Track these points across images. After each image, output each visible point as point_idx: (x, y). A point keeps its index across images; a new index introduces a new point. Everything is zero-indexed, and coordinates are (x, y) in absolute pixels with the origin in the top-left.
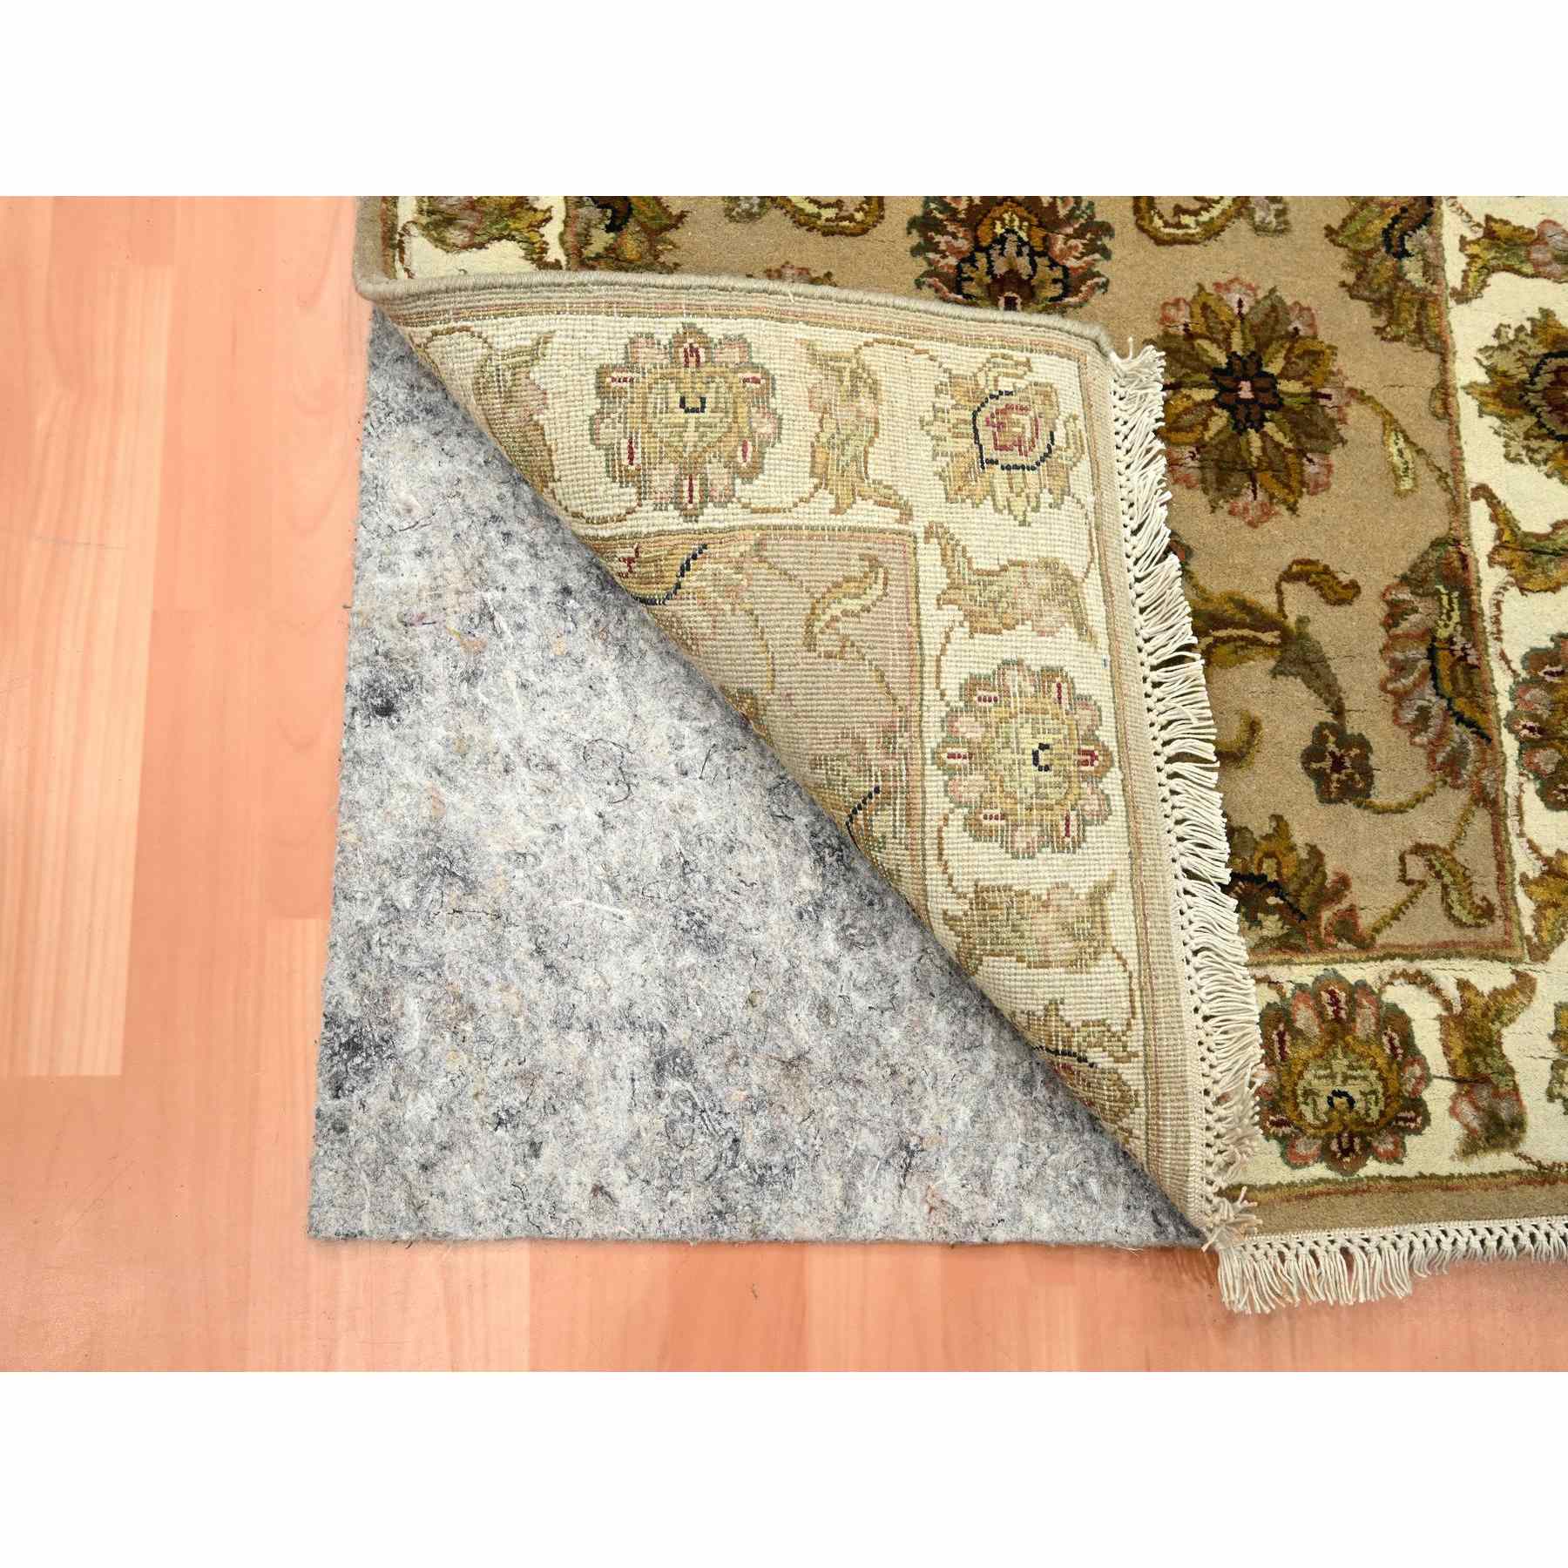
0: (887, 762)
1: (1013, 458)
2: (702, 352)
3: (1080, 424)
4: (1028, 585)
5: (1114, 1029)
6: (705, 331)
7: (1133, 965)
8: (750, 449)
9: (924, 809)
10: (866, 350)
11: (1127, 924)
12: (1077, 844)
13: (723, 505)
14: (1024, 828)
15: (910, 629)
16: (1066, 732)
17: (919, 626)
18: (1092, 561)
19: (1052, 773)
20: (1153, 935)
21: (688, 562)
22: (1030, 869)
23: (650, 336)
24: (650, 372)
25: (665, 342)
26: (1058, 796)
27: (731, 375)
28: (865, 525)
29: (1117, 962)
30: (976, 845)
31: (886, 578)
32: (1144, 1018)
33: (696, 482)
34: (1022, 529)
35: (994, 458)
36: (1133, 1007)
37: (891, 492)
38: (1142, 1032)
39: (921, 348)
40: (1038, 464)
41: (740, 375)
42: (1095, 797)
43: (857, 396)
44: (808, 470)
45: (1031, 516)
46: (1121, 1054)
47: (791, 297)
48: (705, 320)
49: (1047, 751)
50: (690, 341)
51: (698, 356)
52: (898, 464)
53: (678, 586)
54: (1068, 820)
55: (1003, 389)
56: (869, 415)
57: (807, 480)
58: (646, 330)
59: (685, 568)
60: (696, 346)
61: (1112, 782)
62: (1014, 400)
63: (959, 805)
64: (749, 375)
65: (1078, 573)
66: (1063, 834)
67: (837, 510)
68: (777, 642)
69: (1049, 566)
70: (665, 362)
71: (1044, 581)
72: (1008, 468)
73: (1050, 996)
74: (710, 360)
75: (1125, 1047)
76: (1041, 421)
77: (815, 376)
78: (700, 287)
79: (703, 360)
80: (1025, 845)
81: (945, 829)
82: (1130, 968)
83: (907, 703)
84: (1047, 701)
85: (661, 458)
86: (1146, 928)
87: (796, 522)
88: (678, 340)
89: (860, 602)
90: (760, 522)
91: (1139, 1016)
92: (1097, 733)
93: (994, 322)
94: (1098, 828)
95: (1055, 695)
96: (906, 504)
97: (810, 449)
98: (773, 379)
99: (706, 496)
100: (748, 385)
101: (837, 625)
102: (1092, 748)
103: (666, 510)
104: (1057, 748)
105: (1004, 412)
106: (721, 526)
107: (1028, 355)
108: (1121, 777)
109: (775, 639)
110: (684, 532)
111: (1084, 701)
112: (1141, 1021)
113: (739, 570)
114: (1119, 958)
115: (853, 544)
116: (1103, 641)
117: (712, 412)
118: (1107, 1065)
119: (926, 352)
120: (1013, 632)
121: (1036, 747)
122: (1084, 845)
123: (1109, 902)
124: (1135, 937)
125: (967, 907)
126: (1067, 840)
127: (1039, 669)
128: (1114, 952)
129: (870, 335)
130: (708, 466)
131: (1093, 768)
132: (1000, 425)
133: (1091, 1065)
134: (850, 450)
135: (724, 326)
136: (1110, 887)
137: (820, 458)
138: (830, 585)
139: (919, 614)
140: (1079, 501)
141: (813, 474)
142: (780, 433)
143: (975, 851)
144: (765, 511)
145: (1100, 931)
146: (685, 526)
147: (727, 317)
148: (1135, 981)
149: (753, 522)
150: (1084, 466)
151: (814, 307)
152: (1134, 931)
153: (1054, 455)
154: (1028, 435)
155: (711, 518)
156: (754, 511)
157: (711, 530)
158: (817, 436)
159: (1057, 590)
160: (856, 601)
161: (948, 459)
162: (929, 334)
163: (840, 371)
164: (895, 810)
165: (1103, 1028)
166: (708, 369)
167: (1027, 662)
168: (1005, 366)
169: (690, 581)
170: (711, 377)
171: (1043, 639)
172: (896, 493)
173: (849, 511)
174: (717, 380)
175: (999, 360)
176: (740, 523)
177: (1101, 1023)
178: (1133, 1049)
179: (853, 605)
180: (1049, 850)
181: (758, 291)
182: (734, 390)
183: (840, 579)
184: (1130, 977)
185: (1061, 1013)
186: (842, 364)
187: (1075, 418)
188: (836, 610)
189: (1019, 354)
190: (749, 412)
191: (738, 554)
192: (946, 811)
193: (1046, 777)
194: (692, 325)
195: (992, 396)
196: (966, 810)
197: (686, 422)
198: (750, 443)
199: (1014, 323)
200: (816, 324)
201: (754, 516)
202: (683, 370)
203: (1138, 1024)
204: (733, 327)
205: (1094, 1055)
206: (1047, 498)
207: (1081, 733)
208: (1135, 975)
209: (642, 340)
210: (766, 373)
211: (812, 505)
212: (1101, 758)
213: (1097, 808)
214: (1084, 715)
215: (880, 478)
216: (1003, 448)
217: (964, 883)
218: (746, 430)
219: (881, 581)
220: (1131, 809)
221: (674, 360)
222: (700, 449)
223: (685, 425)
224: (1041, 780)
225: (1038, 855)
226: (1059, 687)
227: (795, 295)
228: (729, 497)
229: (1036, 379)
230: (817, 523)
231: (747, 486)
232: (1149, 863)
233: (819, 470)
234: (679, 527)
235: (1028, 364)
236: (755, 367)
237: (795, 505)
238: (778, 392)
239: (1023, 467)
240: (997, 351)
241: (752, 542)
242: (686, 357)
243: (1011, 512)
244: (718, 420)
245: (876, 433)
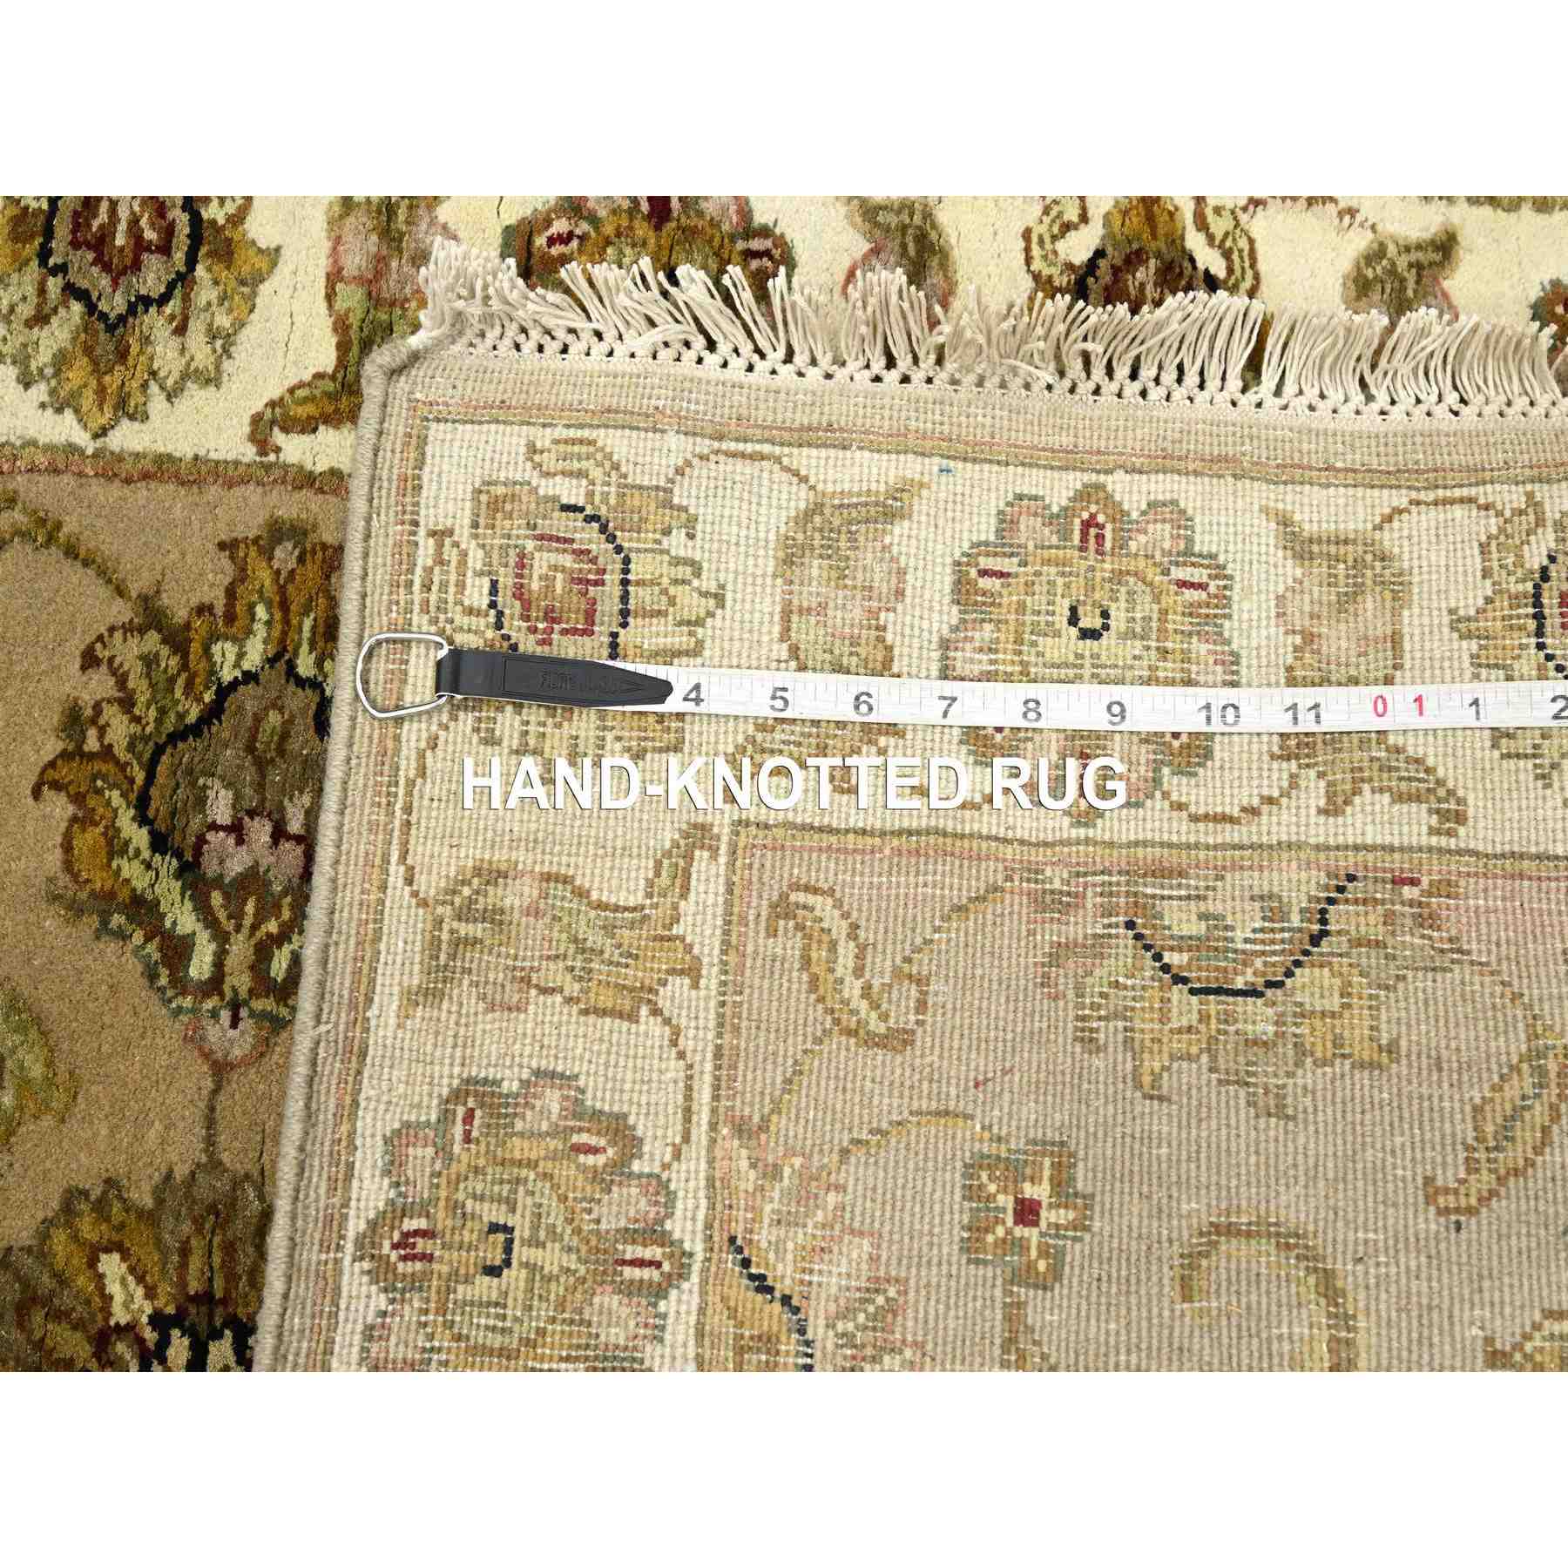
0: (1089, 906)
1: (608, 599)
2: (410, 1224)
3: (543, 438)
4: (823, 607)
5: (1494, 531)
6: (372, 1215)
7: (1401, 499)
8: (584, 1138)
9: (1162, 844)
10: (421, 881)
11: (1341, 501)
12: (1220, 571)
13: (671, 1197)
14: (1194, 668)
15: (887, 852)
16: (1053, 570)
17: (883, 834)
18: (778, 460)
19: (1113, 606)
20: (1355, 459)
21: (752, 1277)
22: (1254, 662)
23: (369, 1333)
24: (431, 1337)
25: (382, 1301)
26: (1148, 598)
27: (454, 1167)
28: (719, 922)
29: (1396, 524)
30: (1217, 754)
31: (807, 889)
32: (1477, 484)
33: (631, 1252)
34: (729, 603)
35: (606, 640)
36: (1462, 501)
37: (666, 862)
38: (1498, 487)
39: (413, 764)
40: (619, 549)
41: (457, 1149)
42: (1151, 527)
43: (502, 912)
44: (625, 1024)
45: (707, 583)
46: (1532, 518)
47: (323, 1028)
48: (352, 1213)
49: (1081, 611)
50: (387, 1244)
51: (416, 1233)
52: (619, 843)
53: (786, 1300)
54: (1183, 584)
55: (486, 601)
56: (535, 893)
57: (642, 1028)
58: (357, 1338)
59: (762, 1285)
60: (396, 1236)
61: (1131, 492)
62: (506, 580)
63: (1157, 781)
64: (458, 1130)
65: (801, 499)
66: (1204, 595)
67: (693, 973)
68: (896, 1102)
69: (790, 558)
70: (416, 1304)
71: (815, 572)
72: (625, 613)
73: (1446, 630)
74: (424, 1210)
75: (1521, 512)
76: (544, 526)
77: (464, 994)
78: (294, 1218)
79: (421, 1223)
80: (1219, 668)
81: (1193, 809)
82: (1404, 503)
83: (1000, 867)
84: (1005, 600)
85: (581, 1322)
86: (1347, 470)
87: (709, 1056)
88: (381, 1273)
89: (842, 943)
90: (705, 1127)
91: (1473, 491)
92: (1055, 509)
93: (364, 596)
94: (1198, 529)
95: (998, 582)
96: (687, 836)
97: (592, 1019)
98: (468, 1081)
99: (654, 1233)
100: (475, 1134)
101: (876, 989)
102: (1077, 521)
103: (664, 1316)
104: (1078, 592)
105: (527, 605)
106: (703, 1203)
107: (422, 532)
108: (1121, 472)
109: (889, 1107)
110: (704, 1282)
111: (1006, 524)
112: (1481, 489)
113: (775, 1173)
114: (1390, 519)
115: (750, 949)
116: (912, 467)
117: (513, 1211)
118: (1551, 536)
119: (421, 756)
120: (896, 652)
121: (1074, 632)
122: (1221, 559)
123: (1306, 526)
124: (1360, 491)
125: (1312, 773)
126: (1212, 589)
127: (955, 609)
128: (1381, 529)
129: (392, 869)
130: (603, 1226)
131: (1109, 527)
132: (551, 616)
133: (1552, 559)
134: (594, 939)
135: (367, 1174)
136: (1285, 522)
137: (606, 999)
138: (813, 997)
139: (864, 832)
140: (680, 472)
141: (632, 1017)
142: (562, 1076)
143: (1226, 755)
144: (688, 1112)
145: (1350, 548)
146: (695, 1278)
147: (350, 1166)
148: (1422, 496)
149: (704, 1142)
150: (617, 442)
151: (341, 984)
152: (1351, 491)
153: (603, 511)
154: (567, 561)
155: (689, 1224)
156: (686, 1138)
157: (708, 1226)
158: (569, 1000)
159: (829, 551)
160: (841, 950)
161: (609, 736)
162: (390, 744)
163: (458, 943)
164: (1163, 898)
165: (1494, 544)
166: (441, 1215)
167: (945, 631)
168: (444, 586)
169: (784, 1275)
170: (455, 1207)
171: (909, 592)
172: (668, 854)
173: (696, 951)
174: (461, 1196)
175: (433, 598)
176: (703, 1165)
177: (1484, 549)
178: (1523, 499)
179: (846, 954)
180: (1227, 624)
181: (309, 1098)
182: (481, 1162)
183: (805, 977)
184: (1418, 503)
185: (1472, 612)
186: (445, 936)
187: (532, 449)
188: (853, 988)
189: (421, 551)
190: (522, 1135)
191: (752, 1174)
192: (1167, 803)
193: (1118, 620)
194: (359, 1243)
195: (499, 625)
196: (1166, 771)
197: (527, 1265)
198: (575, 1139)
199: (366, 555)
200: (372, 982)
201: (694, 1138)
202: (435, 1266)
203: (1485, 493)
204: (369, 1157)
205: (1535, 557)
206: (677, 543)
207: (1054, 540)
208: (1414, 495)
209: (374, 1348)
210: (457, 1096)
211: (683, 1022)
212: (1093, 508)
213: (1168, 526)
214: (1030, 530)
215: (642, 883)
216: (590, 616)
217: (1275, 776)
218: (553, 1144)
219: (811, 899)
220: (1168, 463)
221: (416, 1283)
222: (575, 1242)
223: (531, 1267)
224: (1123, 628)
225: (1235, 646)
226: (984, 573)
227: (318, 1021)
228: (659, 1187)
229: (467, 522)
230: (712, 1015)
231: (646, 1149)
232: (1247, 447)
233: (627, 1005)
234: (696, 1289)
235: (439, 535)
236: (446, 1117)
237: (681, 1055)
238: (491, 1073)
239: (625, 583)
240: (417, 598)
241: (736, 1143)
242: (414, 1258)
243: (699, 622)
244: (529, 1201)
245: (566, 880)
